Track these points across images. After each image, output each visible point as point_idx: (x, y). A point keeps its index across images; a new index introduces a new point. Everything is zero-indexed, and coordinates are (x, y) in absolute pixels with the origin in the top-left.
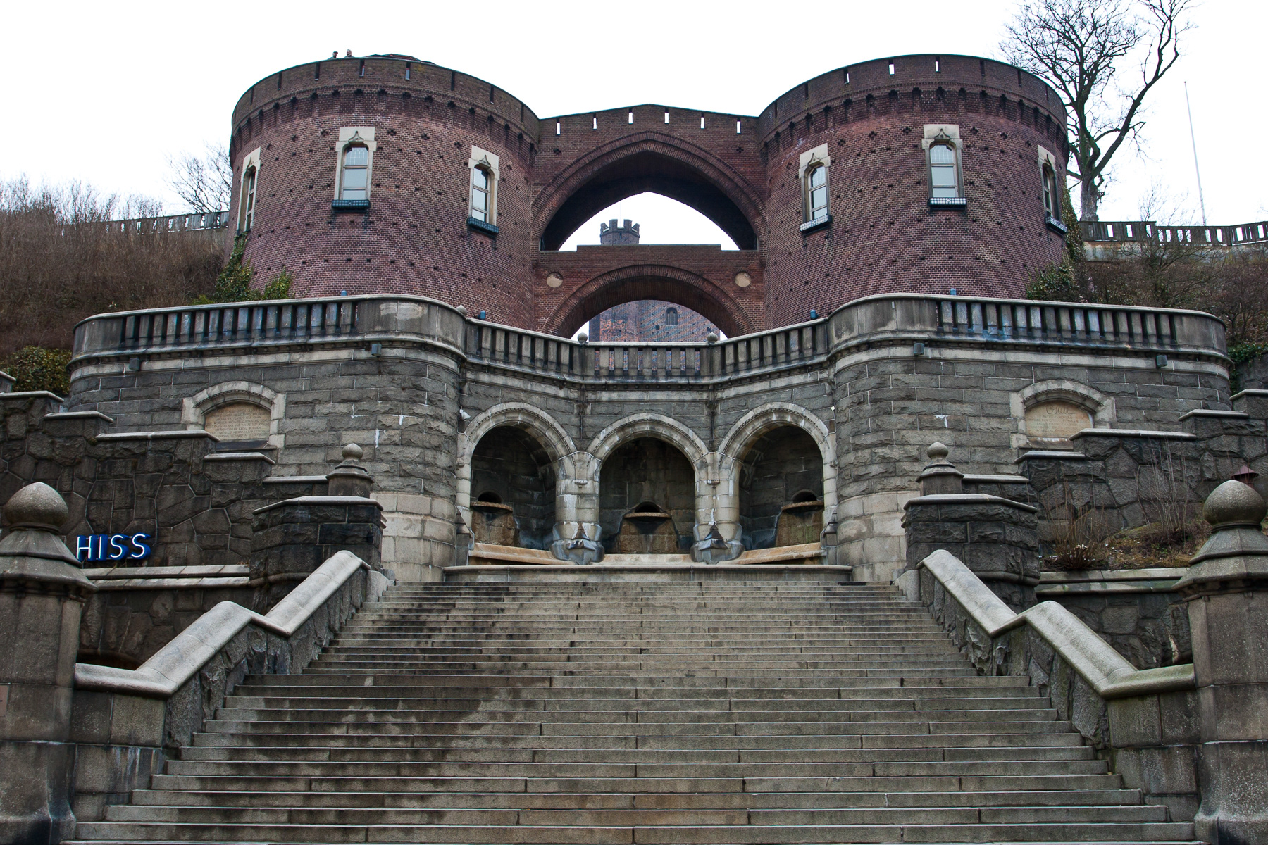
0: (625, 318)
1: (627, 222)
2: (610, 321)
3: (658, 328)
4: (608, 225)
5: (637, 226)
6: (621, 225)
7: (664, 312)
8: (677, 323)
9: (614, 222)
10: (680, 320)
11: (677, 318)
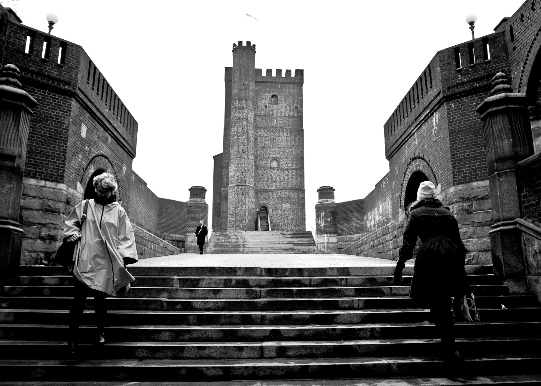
0: (247, 100)
1: (249, 43)
2: (237, 101)
3: (266, 106)
4: (237, 45)
5: (254, 46)
6: (244, 44)
7: (270, 97)
8: (277, 104)
9: (240, 43)
10: (280, 102)
11: (277, 101)
